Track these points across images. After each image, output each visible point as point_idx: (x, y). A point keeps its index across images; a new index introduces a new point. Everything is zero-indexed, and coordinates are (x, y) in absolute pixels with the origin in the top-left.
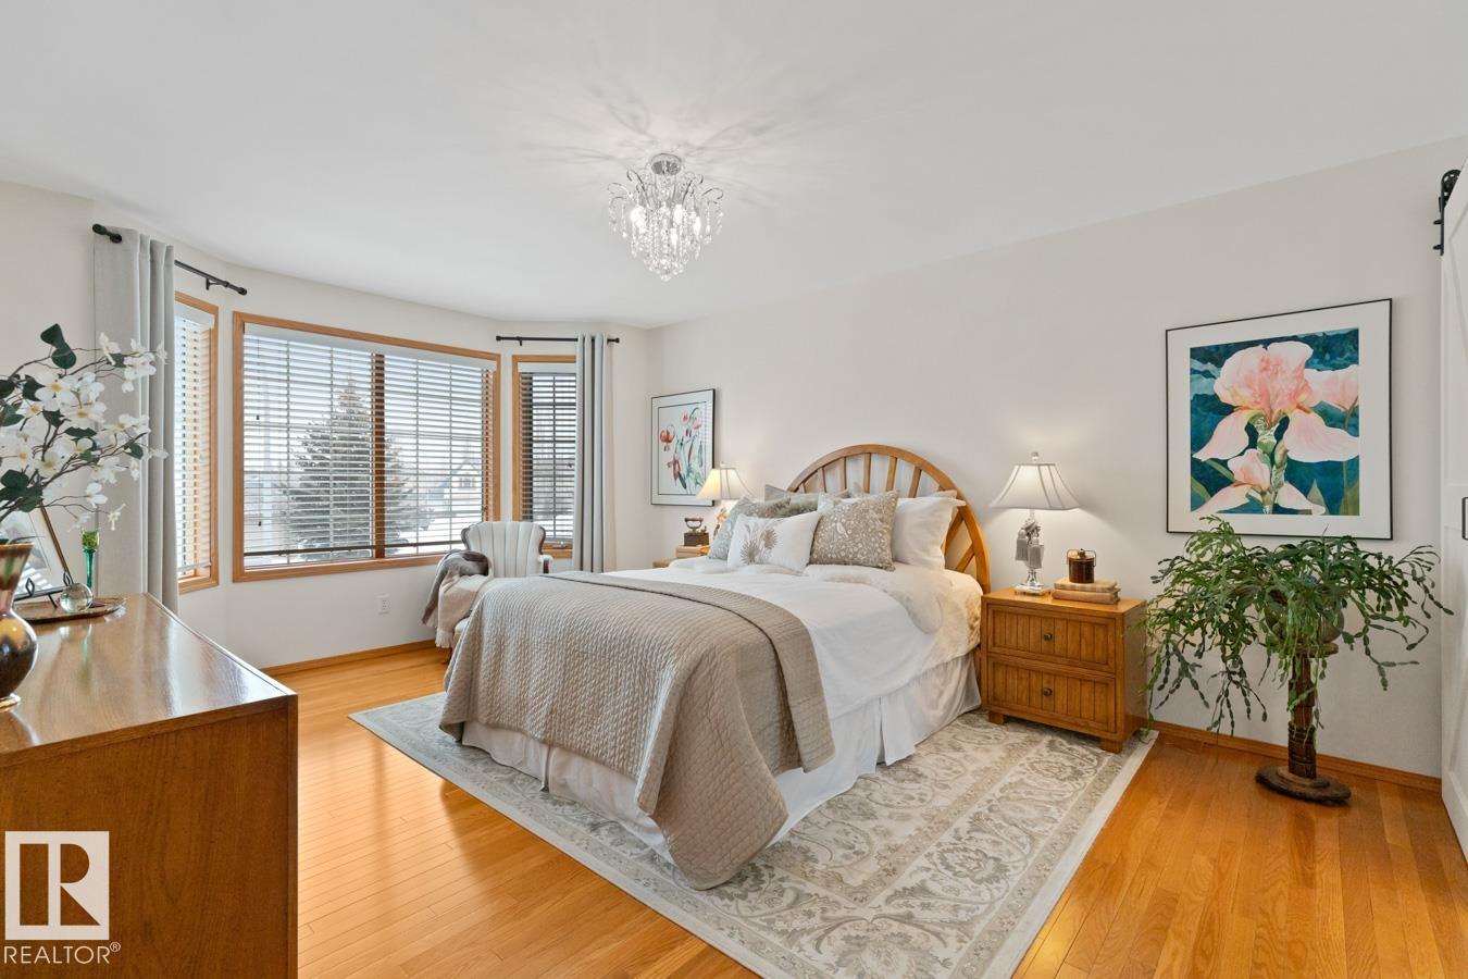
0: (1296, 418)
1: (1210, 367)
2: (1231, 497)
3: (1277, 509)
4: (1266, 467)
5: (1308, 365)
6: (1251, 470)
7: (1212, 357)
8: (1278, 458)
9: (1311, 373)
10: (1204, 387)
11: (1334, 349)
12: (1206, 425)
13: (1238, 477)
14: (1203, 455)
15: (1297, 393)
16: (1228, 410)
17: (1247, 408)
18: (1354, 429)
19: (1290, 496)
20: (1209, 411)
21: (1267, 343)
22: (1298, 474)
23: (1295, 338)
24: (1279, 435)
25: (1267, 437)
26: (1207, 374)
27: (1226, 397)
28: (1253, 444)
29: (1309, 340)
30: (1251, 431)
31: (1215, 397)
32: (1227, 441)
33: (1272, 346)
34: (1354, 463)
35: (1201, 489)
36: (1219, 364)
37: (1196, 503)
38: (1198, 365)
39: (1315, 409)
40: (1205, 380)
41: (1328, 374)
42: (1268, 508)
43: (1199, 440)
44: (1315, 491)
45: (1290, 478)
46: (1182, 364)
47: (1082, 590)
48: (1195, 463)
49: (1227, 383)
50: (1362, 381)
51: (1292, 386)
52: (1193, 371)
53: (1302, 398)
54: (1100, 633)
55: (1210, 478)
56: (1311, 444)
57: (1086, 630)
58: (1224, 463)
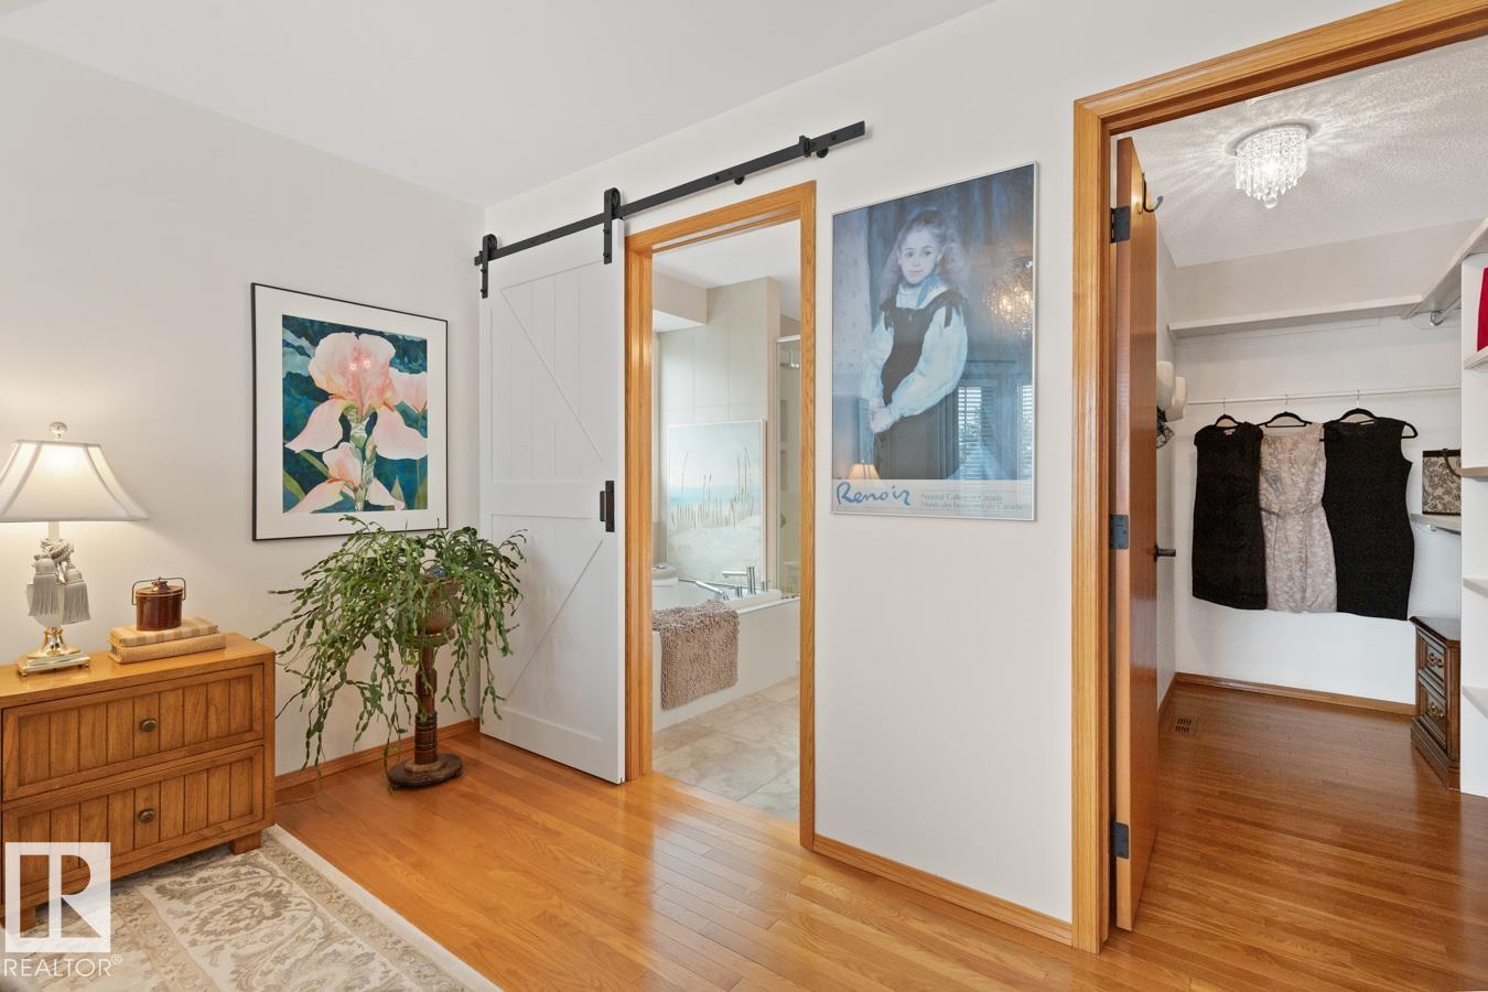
0: (382, 412)
1: (304, 342)
2: (326, 494)
3: (368, 507)
4: (358, 462)
5: (392, 364)
6: (345, 464)
7: (307, 332)
8: (368, 454)
9: (394, 372)
10: (297, 364)
11: (410, 354)
12: (299, 411)
13: (333, 472)
14: (297, 446)
15: (382, 391)
16: (323, 396)
17: (341, 397)
18: (424, 431)
19: (377, 493)
20: (303, 394)
21: (359, 331)
22: (385, 470)
23: (381, 334)
24: (369, 430)
25: (358, 431)
26: (301, 351)
27: (321, 382)
28: (346, 437)
29: (393, 339)
30: (344, 421)
31: (309, 380)
32: (320, 431)
33: (364, 336)
34: (424, 460)
35: (294, 486)
36: (315, 343)
37: (289, 503)
38: (291, 338)
39: (397, 406)
40: (299, 358)
41: (406, 375)
42: (360, 505)
43: (292, 428)
44: (397, 488)
45: (379, 475)
46: (272, 335)
48: (288, 454)
49: (322, 364)
50: (428, 387)
51: (379, 382)
52: (286, 344)
53: (388, 395)
54: (240, 690)
55: (304, 473)
56: (394, 443)
57: (217, 693)
58: (319, 456)
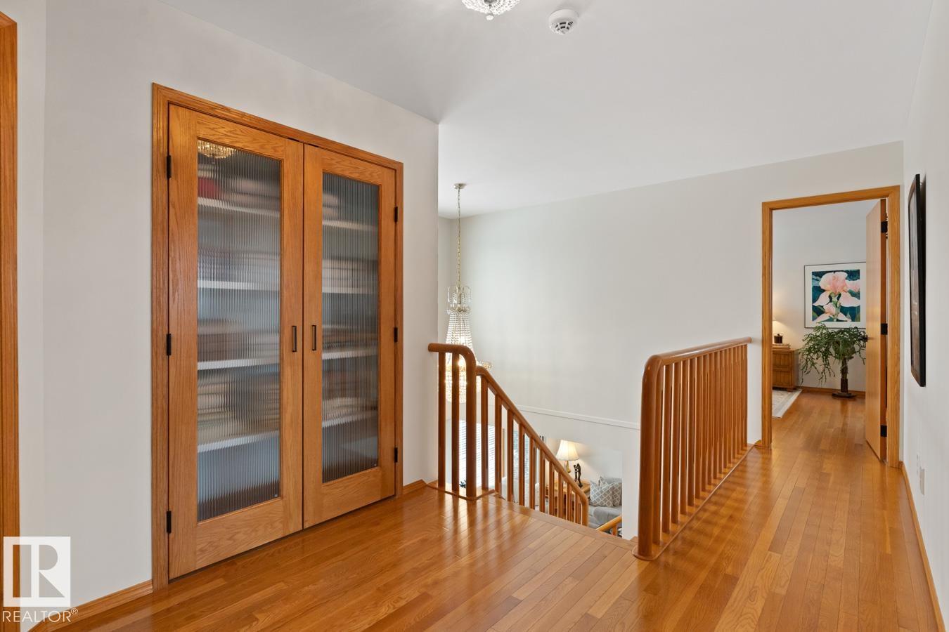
0: (843, 294)
1: (818, 278)
2: (824, 317)
3: (838, 320)
4: (834, 308)
5: (846, 279)
6: (830, 309)
7: (819, 275)
8: (838, 306)
9: (847, 281)
10: (816, 283)
11: (853, 275)
12: (817, 295)
13: (826, 311)
14: (816, 304)
15: (843, 287)
16: (824, 291)
17: (829, 291)
18: (859, 298)
19: (841, 316)
20: (818, 291)
21: (835, 272)
22: (844, 310)
23: (842, 271)
24: (838, 299)
25: (835, 299)
26: (817, 280)
27: (823, 287)
28: (831, 301)
29: (847, 272)
30: (830, 298)
31: (819, 287)
32: (823, 300)
33: (836, 273)
34: (859, 307)
35: (815, 314)
36: (821, 277)
37: (814, 319)
38: (814, 277)
39: (848, 291)
40: (817, 282)
41: (852, 282)
42: (835, 320)
43: (814, 300)
44: (848, 315)
45: (841, 311)
46: (809, 277)
47: (778, 346)
48: (813, 306)
49: (823, 283)
50: (860, 284)
51: (842, 285)
52: (813, 279)
53: (845, 288)
54: (787, 357)
55: (818, 311)
56: (847, 302)
57: (782, 357)
58: (822, 307)
